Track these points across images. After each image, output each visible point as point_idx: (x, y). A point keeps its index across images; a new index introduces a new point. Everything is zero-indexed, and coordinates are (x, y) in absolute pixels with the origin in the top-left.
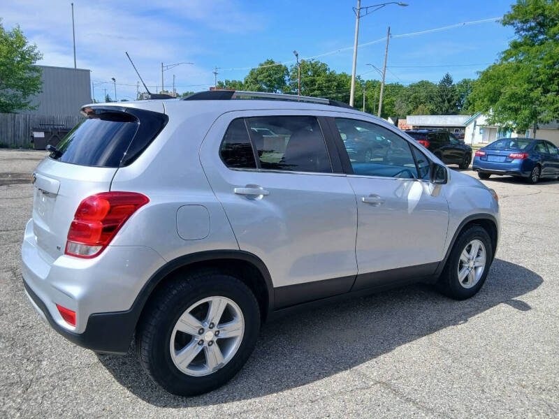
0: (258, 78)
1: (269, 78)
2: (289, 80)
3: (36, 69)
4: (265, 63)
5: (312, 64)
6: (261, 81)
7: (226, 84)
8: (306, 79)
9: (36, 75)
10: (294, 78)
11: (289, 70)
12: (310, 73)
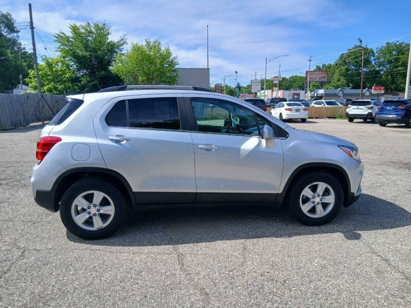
0: (347, 61)
1: (356, 60)
2: (375, 60)
3: (175, 71)
4: (353, 48)
5: (396, 46)
6: (349, 62)
7: (323, 67)
8: (390, 58)
9: (175, 74)
10: (378, 58)
11: (375, 52)
12: (394, 53)
